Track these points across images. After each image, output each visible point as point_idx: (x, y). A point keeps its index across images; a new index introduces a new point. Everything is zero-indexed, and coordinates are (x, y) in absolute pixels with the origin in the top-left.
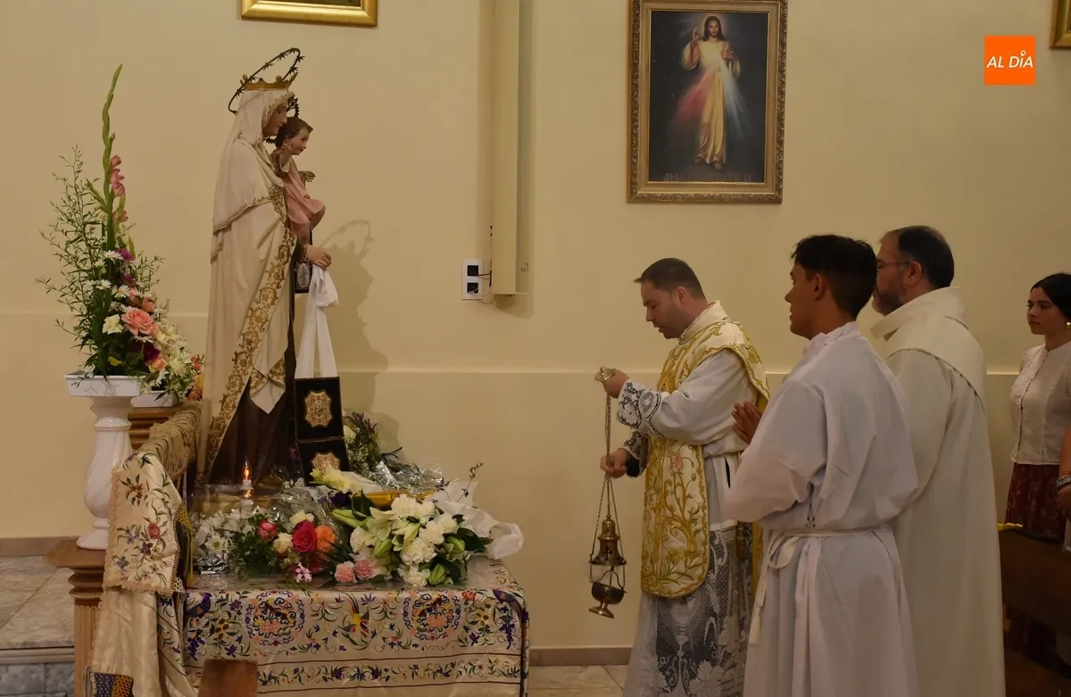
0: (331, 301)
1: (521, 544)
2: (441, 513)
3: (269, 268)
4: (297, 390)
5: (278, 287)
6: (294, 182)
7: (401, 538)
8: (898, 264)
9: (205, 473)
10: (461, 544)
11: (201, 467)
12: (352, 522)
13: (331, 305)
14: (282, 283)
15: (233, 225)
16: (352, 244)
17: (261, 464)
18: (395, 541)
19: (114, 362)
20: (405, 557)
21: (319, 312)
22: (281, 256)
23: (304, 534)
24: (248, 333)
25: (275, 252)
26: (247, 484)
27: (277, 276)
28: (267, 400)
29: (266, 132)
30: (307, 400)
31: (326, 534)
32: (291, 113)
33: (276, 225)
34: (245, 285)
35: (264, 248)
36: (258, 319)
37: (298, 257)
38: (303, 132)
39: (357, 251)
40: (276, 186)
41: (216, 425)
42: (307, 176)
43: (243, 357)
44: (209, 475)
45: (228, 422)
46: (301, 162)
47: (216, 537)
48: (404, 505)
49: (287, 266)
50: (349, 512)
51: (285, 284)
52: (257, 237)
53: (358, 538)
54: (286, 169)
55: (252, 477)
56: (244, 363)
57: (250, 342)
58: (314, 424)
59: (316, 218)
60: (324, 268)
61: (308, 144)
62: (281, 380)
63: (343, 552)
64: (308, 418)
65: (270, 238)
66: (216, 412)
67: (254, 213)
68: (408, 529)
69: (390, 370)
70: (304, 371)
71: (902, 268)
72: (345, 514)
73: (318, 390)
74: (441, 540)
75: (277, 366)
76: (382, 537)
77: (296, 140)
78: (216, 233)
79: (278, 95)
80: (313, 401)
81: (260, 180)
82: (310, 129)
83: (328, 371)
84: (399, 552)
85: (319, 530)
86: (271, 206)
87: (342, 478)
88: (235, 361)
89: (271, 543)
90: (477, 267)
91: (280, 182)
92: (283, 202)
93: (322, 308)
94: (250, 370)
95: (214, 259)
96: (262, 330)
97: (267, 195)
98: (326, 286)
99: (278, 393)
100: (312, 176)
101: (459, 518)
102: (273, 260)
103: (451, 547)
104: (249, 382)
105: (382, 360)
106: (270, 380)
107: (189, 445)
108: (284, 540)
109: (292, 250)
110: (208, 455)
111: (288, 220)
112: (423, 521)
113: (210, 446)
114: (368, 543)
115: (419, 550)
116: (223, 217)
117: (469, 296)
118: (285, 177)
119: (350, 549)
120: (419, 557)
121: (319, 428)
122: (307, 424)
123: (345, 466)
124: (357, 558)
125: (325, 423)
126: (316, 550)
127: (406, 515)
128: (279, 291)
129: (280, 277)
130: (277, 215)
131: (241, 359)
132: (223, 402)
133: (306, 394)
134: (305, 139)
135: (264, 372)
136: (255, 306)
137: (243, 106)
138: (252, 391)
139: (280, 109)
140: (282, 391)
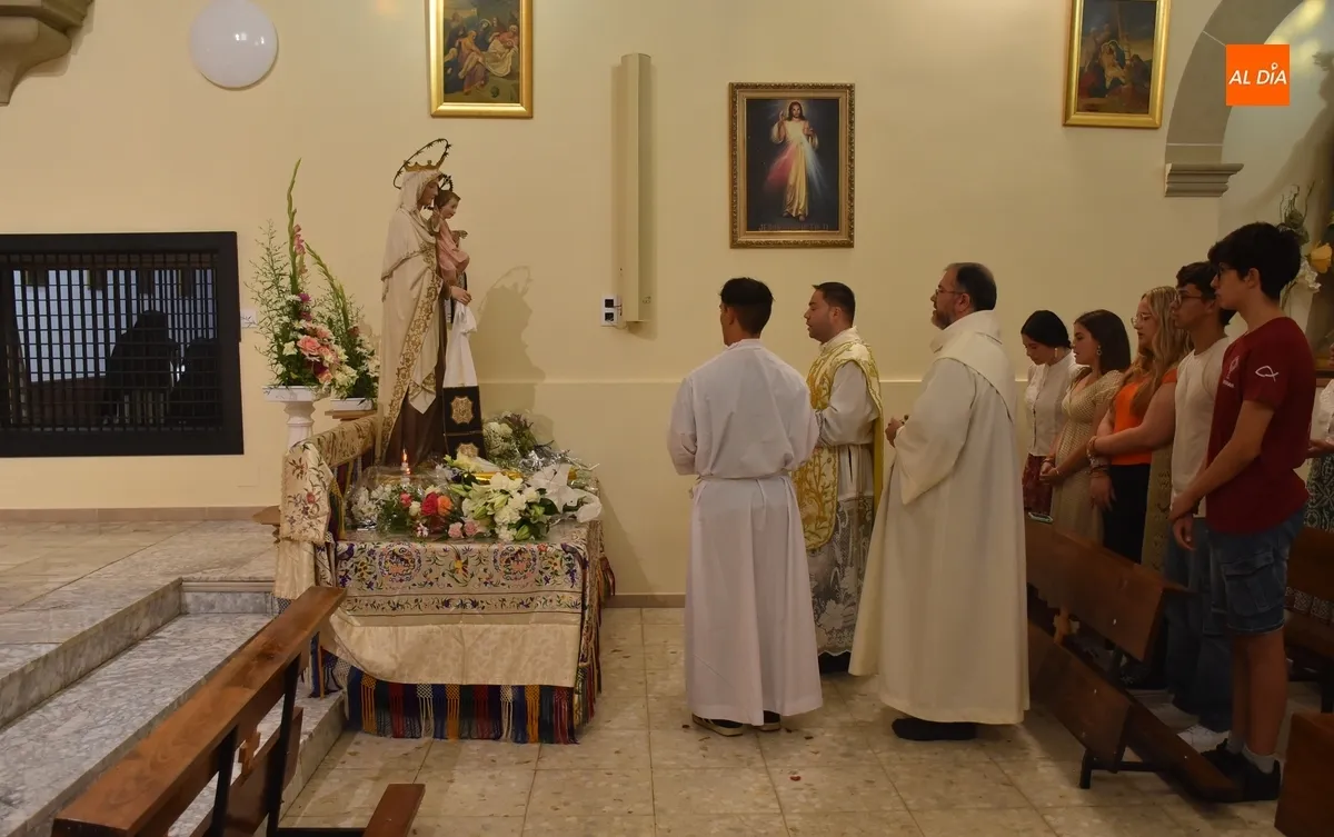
0: (470, 328)
1: (599, 511)
2: (529, 486)
3: (420, 304)
4: (445, 397)
5: (428, 319)
6: (446, 239)
7: (493, 504)
8: (953, 292)
9: (381, 458)
10: (540, 510)
11: (378, 454)
12: (463, 493)
13: (471, 332)
14: (431, 316)
15: (394, 272)
16: (515, 285)
17: (420, 451)
18: (488, 508)
19: (294, 376)
20: (496, 520)
21: (463, 337)
22: (429, 295)
23: (430, 503)
24: (407, 354)
25: (424, 293)
26: (405, 467)
27: (427, 310)
28: (422, 403)
29: (421, 202)
30: (453, 404)
31: (444, 504)
32: (447, 187)
33: (425, 272)
34: (403, 318)
35: (416, 289)
36: (414, 343)
37: (444, 294)
38: (453, 201)
39: (520, 290)
40: (429, 243)
41: (386, 423)
42: (458, 235)
43: (403, 371)
44: (383, 459)
45: (394, 421)
46: (453, 224)
47: (370, 504)
48: (499, 480)
49: (435, 303)
50: (460, 486)
51: (435, 317)
52: (410, 282)
53: (467, 506)
54: (437, 230)
55: (410, 461)
56: (404, 376)
57: (408, 360)
58: (459, 422)
59: (462, 265)
60: (466, 304)
61: (457, 210)
62: (432, 389)
63: (456, 515)
64: (454, 417)
65: (420, 282)
66: (387, 414)
67: (409, 263)
68: (498, 499)
69: (548, 381)
70: (450, 381)
71: (956, 296)
72: (458, 488)
73: (462, 396)
74: (524, 507)
75: (428, 378)
76: (481, 503)
77: (447, 207)
78: (383, 279)
79: (429, 174)
80: (457, 403)
81: (414, 237)
82: (458, 199)
83: (471, 382)
84: (492, 516)
85: (439, 500)
86: (421, 257)
87: (468, 462)
88: (398, 374)
89: (408, 509)
90: (612, 301)
91: (432, 240)
92: (434, 255)
93: (465, 334)
94: (408, 381)
95: (384, 298)
96: (417, 351)
97: (418, 249)
98: (467, 318)
99: (431, 398)
100: (464, 234)
101: (542, 491)
102: (423, 298)
103: (533, 512)
104: (408, 390)
105: (540, 374)
106: (423, 388)
107: (363, 437)
108: (415, 507)
109: (439, 290)
110: (383, 446)
111: (439, 267)
112: (513, 492)
113: (383, 439)
114: (471, 509)
115: (508, 514)
116: (388, 267)
117: (608, 323)
118: (438, 235)
119: (462, 514)
120: (507, 519)
121: (463, 425)
122: (453, 422)
123: (483, 454)
124: (467, 520)
125: (467, 421)
126: (437, 513)
127: (499, 488)
128: (429, 321)
129: (429, 311)
130: (425, 265)
131: (402, 373)
132: (391, 405)
133: (452, 399)
134: (454, 206)
135: (419, 383)
136: (411, 333)
137: (404, 184)
138: (410, 397)
139: (431, 184)
140: (434, 397)
